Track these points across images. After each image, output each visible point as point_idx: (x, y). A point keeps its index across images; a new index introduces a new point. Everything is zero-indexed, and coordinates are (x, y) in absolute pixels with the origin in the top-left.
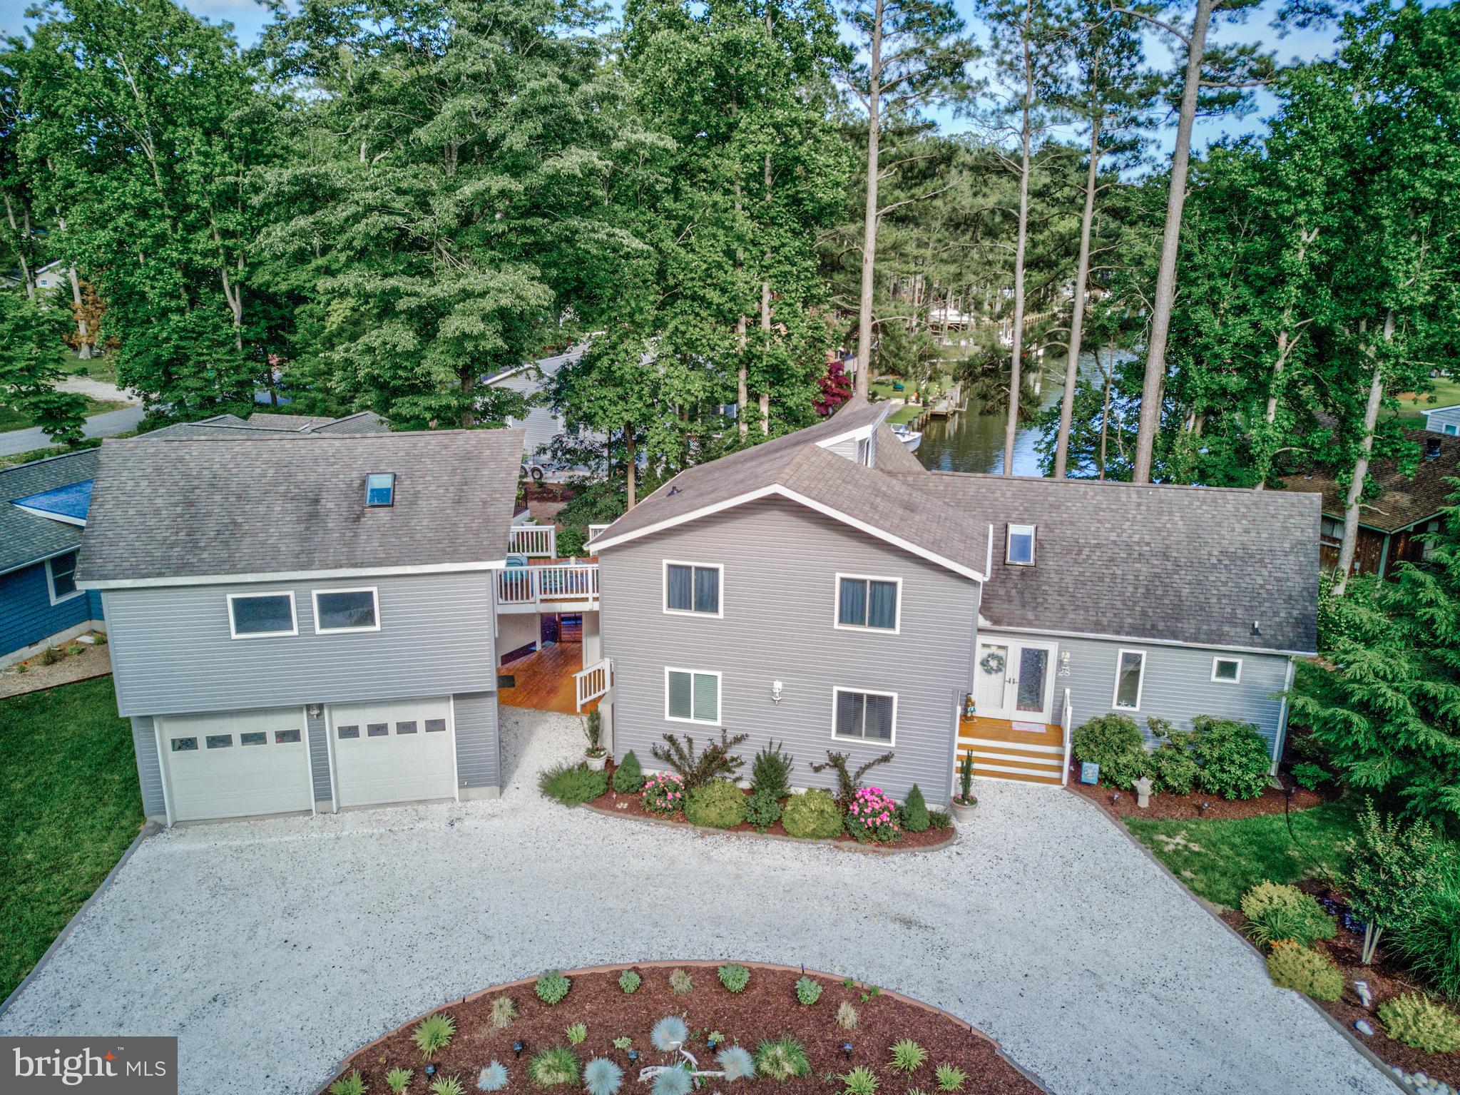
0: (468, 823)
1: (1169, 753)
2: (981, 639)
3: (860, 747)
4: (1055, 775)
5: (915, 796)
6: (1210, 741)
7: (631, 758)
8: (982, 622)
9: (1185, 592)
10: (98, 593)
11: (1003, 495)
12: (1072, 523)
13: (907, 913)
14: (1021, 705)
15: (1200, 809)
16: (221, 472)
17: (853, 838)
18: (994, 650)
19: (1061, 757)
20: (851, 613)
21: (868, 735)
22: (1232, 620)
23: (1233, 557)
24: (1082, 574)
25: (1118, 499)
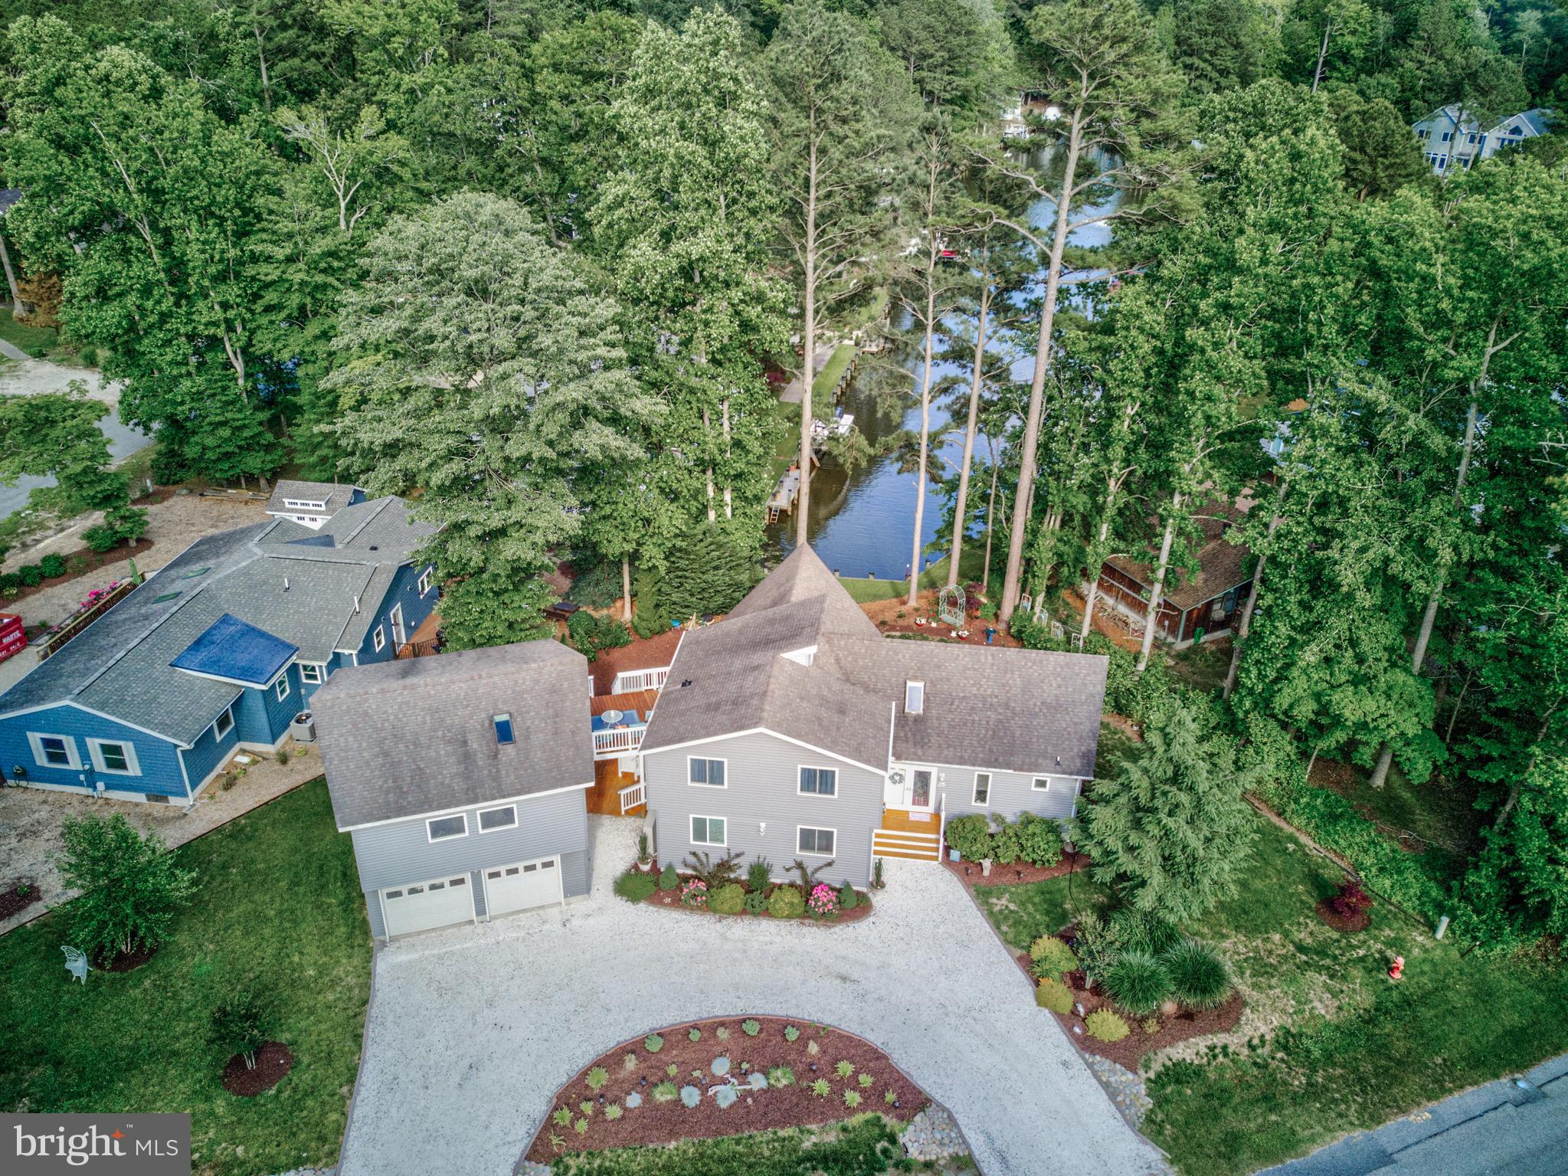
1: (1003, 840)
3: (813, 858)
4: (934, 856)
5: (847, 883)
7: (670, 867)
9: (1018, 733)
10: (349, 834)
11: (904, 657)
12: (948, 680)
13: (843, 971)
14: (915, 802)
15: (1019, 876)
16: (396, 722)
17: (811, 918)
18: (898, 771)
19: (938, 841)
20: (808, 786)
21: (819, 852)
22: (1044, 755)
23: (1049, 707)
24: (953, 720)
25: (979, 661)
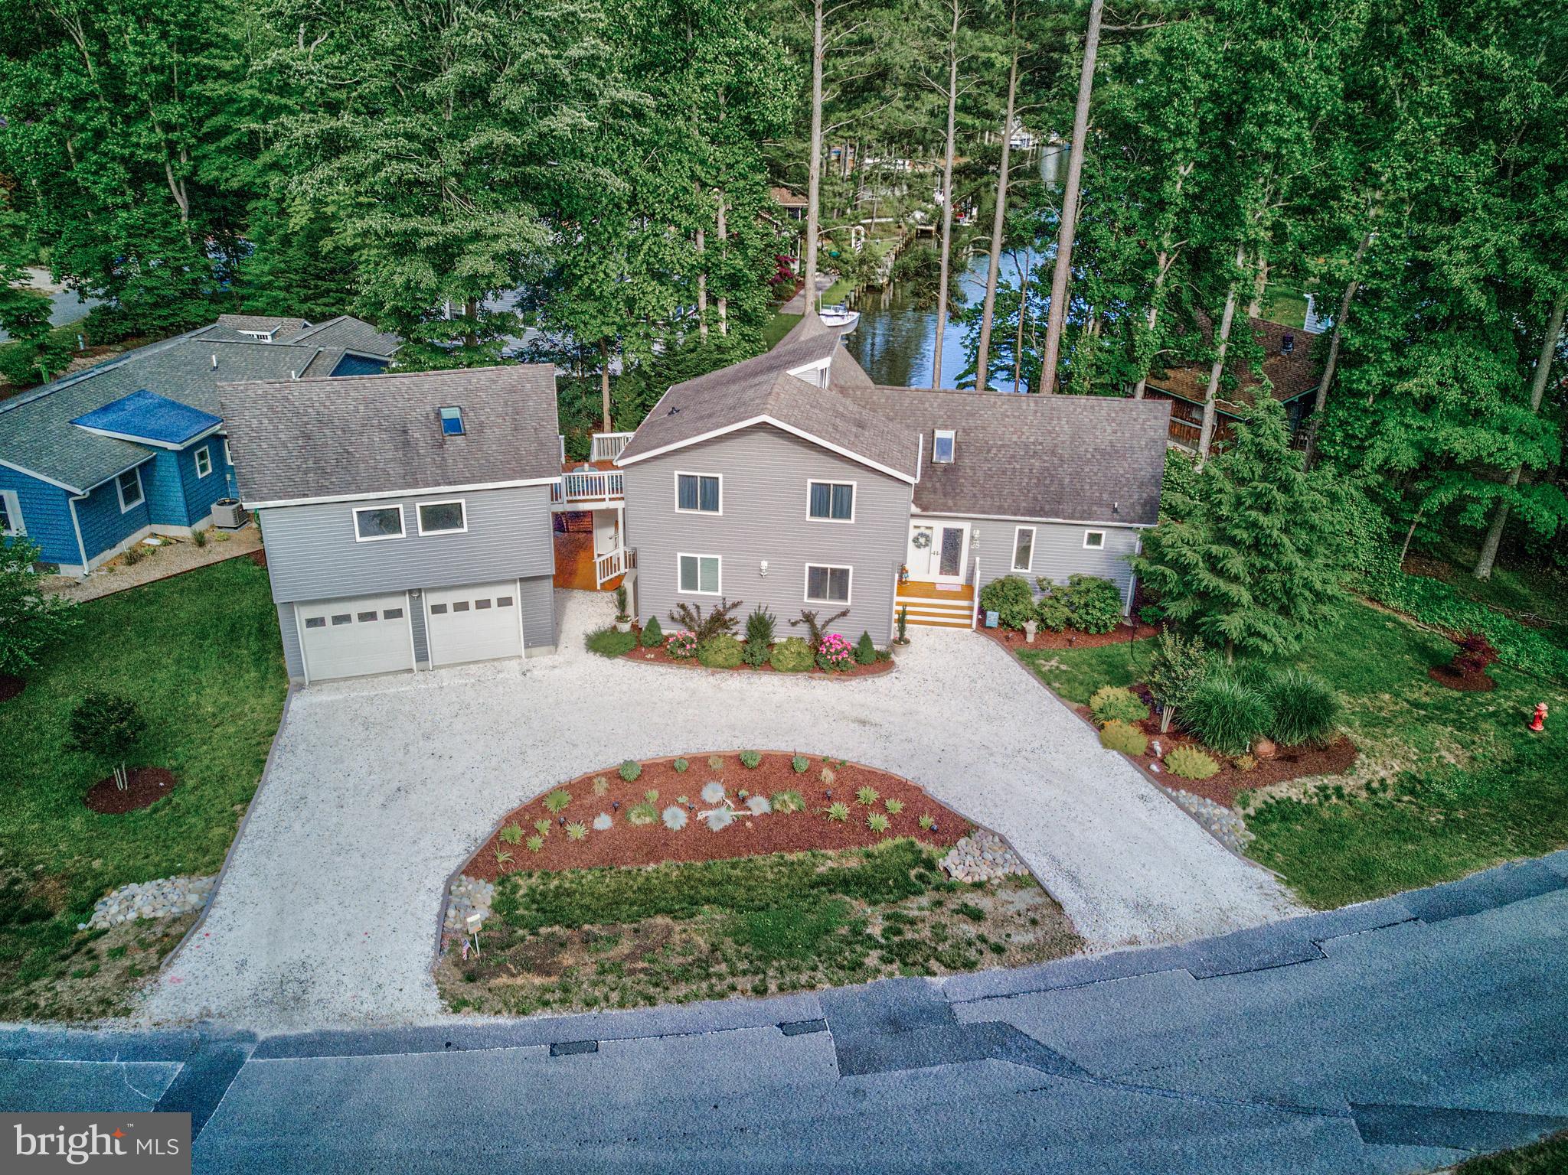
0: (536, 673)
1: (1050, 602)
2: (914, 522)
3: (825, 606)
4: (967, 622)
5: (865, 640)
6: (1079, 593)
7: (653, 623)
8: (914, 509)
9: (1067, 481)
10: (256, 510)
11: (931, 406)
12: (984, 428)
13: (863, 716)
14: (943, 571)
15: (1070, 641)
16: (322, 409)
17: (822, 670)
18: (923, 530)
19: (971, 609)
20: (819, 509)
21: (831, 598)
22: (1100, 503)
23: (1103, 452)
24: (990, 469)
25: (1020, 408)
